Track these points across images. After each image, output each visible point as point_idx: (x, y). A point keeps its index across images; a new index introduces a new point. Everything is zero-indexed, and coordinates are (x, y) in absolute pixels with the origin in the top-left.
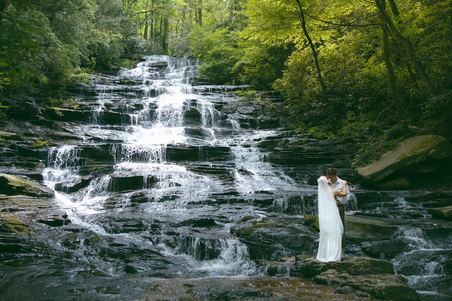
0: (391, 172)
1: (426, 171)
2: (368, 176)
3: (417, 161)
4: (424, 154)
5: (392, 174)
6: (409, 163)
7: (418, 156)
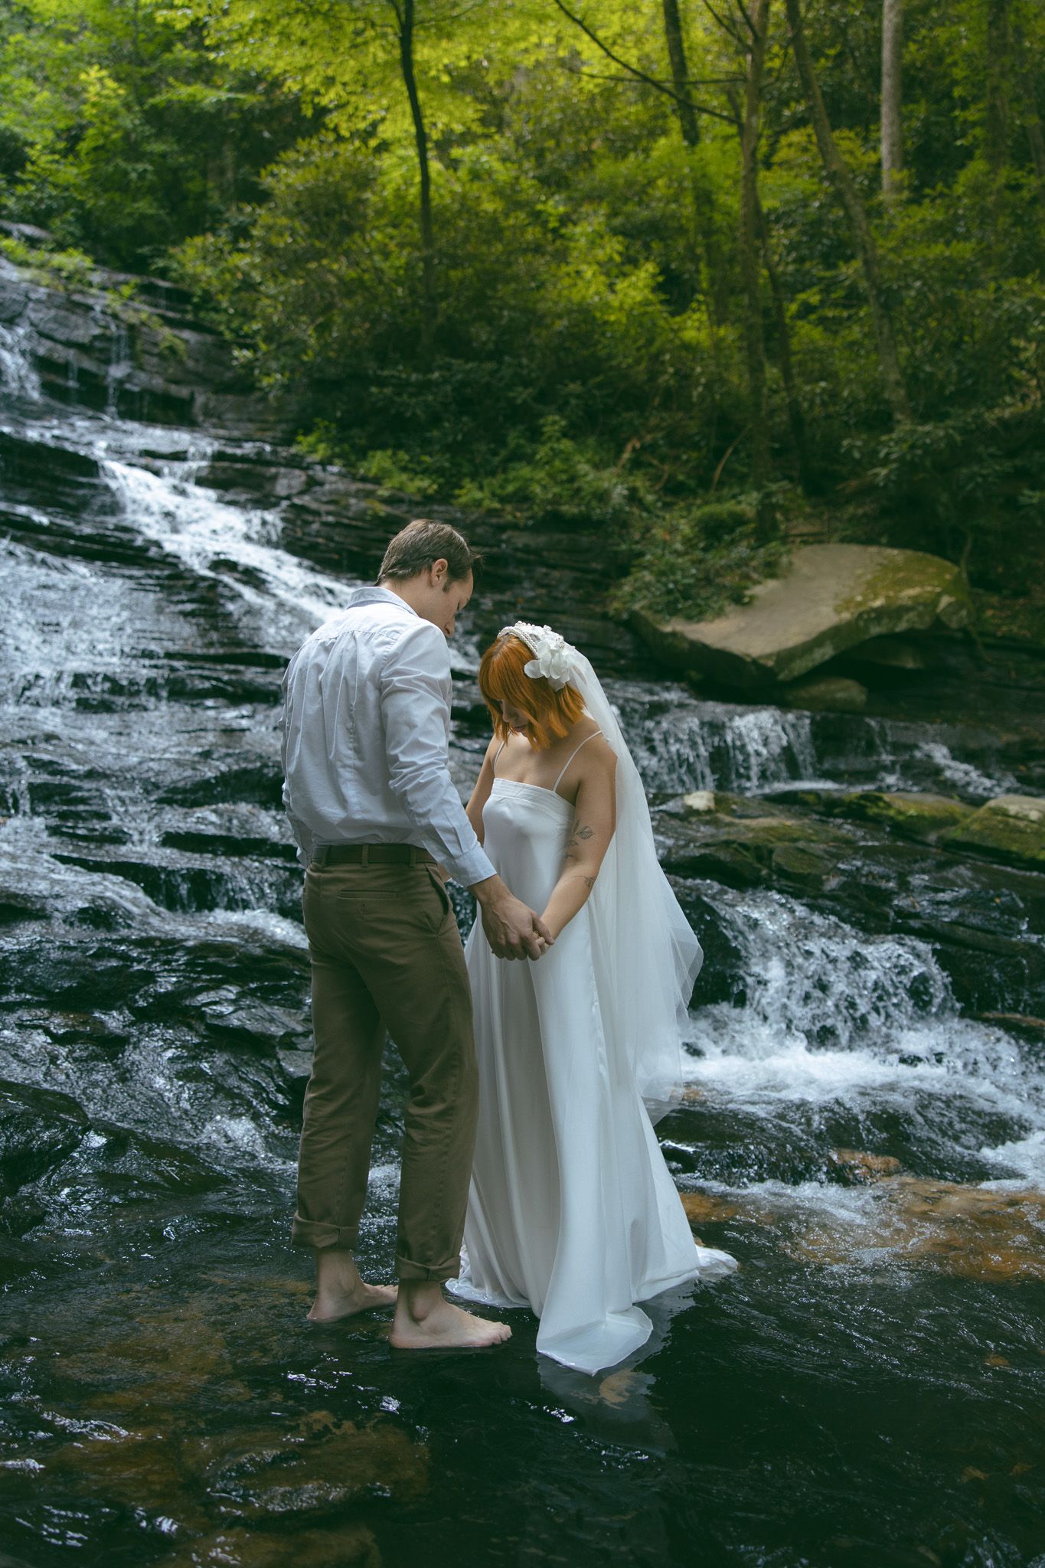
0: (826, 652)
1: (910, 664)
2: (769, 656)
3: (902, 626)
4: (925, 605)
5: (833, 659)
6: (875, 630)
7: (908, 609)
